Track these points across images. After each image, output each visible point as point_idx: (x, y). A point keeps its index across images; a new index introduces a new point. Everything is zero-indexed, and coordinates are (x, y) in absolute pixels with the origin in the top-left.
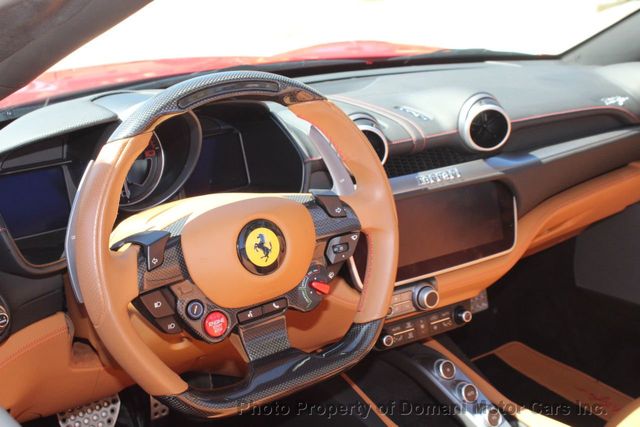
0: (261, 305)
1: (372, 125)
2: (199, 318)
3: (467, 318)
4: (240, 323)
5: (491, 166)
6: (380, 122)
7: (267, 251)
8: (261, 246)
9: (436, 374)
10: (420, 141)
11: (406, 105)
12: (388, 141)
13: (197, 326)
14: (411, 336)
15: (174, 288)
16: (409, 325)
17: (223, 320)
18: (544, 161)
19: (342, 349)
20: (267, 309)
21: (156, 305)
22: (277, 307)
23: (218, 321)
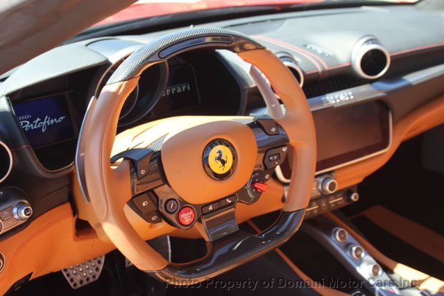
0: (218, 201)
1: (291, 62)
2: (174, 212)
3: (355, 198)
4: (203, 215)
5: (376, 88)
6: (297, 59)
7: (224, 162)
8: (219, 158)
9: (333, 239)
10: (324, 72)
11: (311, 43)
12: (303, 72)
13: (172, 217)
14: (316, 212)
15: (156, 191)
16: (314, 204)
17: (191, 213)
18: (414, 83)
19: (276, 230)
20: (223, 203)
21: (144, 204)
22: (230, 202)
23: (188, 214)
